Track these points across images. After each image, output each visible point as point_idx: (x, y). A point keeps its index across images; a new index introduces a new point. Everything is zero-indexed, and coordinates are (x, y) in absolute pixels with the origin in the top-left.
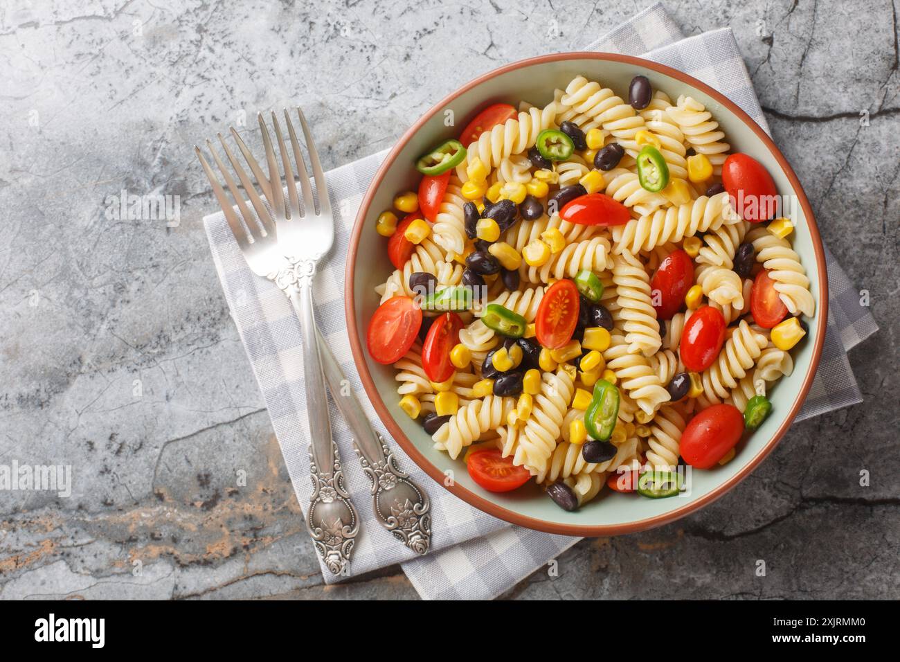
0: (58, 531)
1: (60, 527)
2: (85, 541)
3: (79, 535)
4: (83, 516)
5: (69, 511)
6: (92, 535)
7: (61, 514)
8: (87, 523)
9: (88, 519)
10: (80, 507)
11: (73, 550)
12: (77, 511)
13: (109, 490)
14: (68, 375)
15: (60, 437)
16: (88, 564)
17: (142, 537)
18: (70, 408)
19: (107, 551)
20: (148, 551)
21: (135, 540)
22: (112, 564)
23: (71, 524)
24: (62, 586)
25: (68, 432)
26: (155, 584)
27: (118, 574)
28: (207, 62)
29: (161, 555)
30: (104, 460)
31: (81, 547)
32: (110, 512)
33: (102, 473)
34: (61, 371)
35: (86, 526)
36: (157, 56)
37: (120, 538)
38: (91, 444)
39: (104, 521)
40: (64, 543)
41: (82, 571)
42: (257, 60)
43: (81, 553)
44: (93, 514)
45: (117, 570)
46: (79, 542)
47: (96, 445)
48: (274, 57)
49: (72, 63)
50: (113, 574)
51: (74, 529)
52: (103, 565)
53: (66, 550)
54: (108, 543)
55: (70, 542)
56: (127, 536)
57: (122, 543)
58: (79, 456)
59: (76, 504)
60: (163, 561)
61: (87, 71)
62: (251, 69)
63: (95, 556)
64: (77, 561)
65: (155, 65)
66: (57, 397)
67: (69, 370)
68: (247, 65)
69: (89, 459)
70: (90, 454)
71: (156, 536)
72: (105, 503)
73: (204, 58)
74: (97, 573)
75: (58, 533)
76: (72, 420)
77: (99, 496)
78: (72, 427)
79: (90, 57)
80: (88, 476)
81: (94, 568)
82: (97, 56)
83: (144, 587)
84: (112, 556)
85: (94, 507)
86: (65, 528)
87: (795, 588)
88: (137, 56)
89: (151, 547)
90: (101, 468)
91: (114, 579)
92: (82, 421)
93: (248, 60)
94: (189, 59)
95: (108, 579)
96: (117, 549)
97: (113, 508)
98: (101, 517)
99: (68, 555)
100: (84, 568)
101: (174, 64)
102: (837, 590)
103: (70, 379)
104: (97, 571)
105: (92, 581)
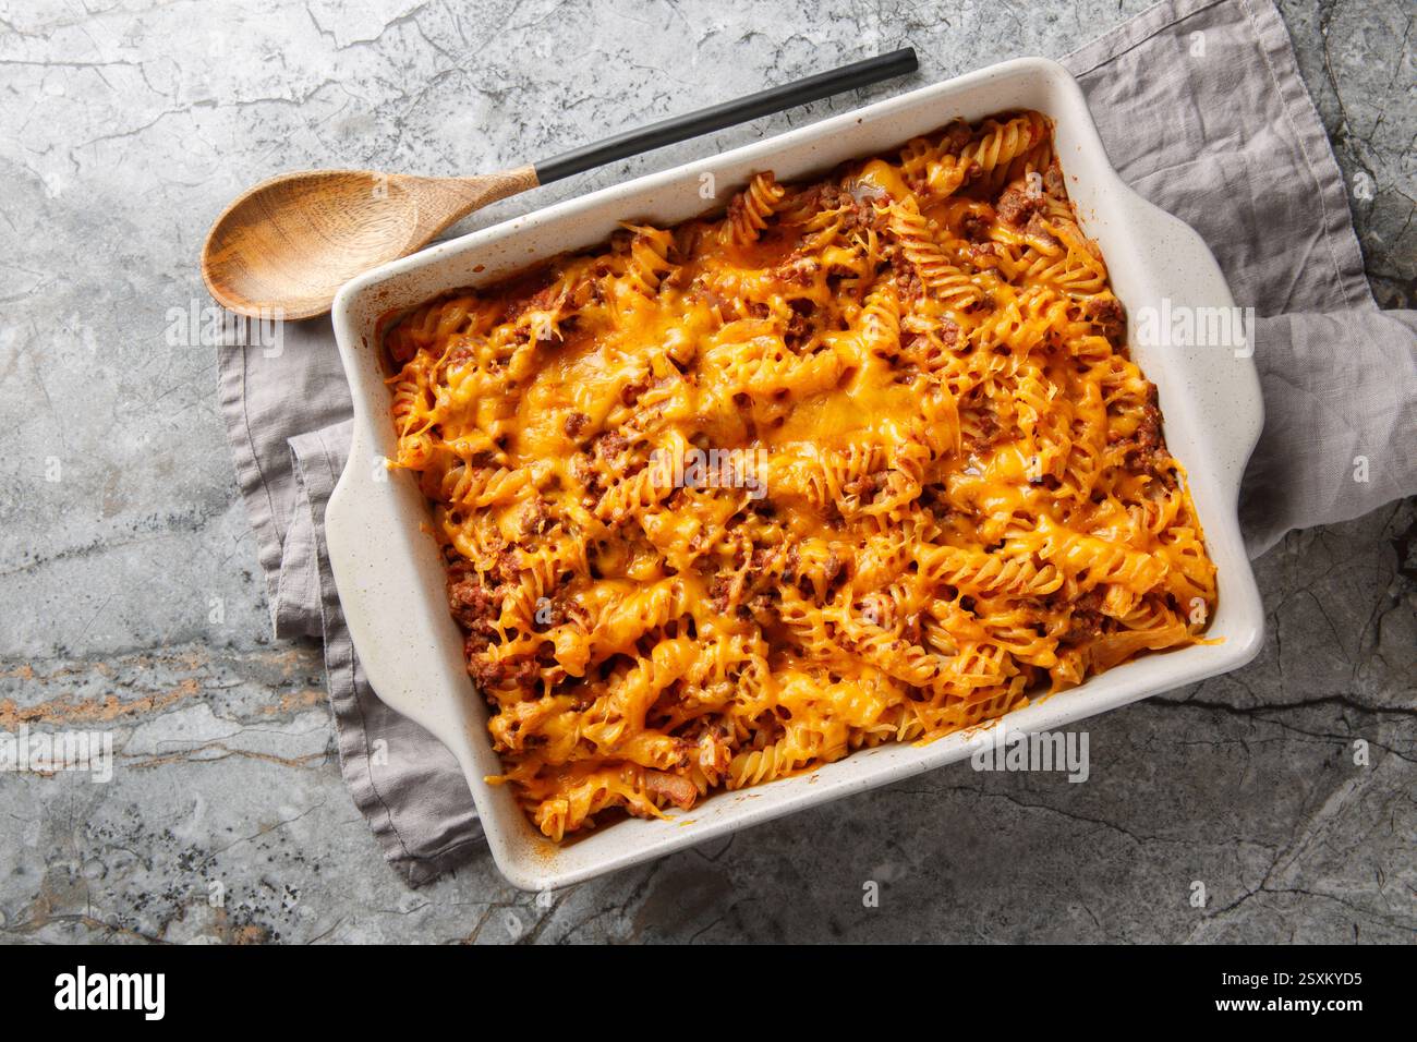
0: (203, 670)
1: (205, 666)
2: (233, 682)
3: (227, 675)
4: (232, 655)
5: (217, 648)
6: (241, 676)
7: (208, 651)
8: (236, 662)
9: (238, 658)
10: (230, 644)
11: (219, 693)
12: (227, 648)
13: (265, 627)
14: (228, 496)
15: (214, 566)
16: (233, 709)
17: (297, 682)
18: (227, 533)
19: (256, 694)
20: (303, 697)
21: (290, 685)
22: (262, 710)
23: (218, 663)
24: (202, 732)
25: (223, 560)
26: (308, 735)
27: (268, 722)
28: (405, 160)
29: (317, 703)
30: (262, 593)
31: (228, 689)
32: (263, 651)
33: (258, 607)
34: (220, 492)
35: (235, 666)
36: (349, 150)
37: (272, 681)
38: (248, 575)
39: (256, 661)
40: (208, 683)
41: (227, 717)
42: (461, 162)
43: (227, 696)
44: (244, 653)
45: (266, 717)
46: (226, 684)
47: (253, 577)
48: (479, 160)
49: (253, 150)
50: (262, 721)
51: (221, 669)
52: (251, 710)
53: (210, 692)
54: (258, 686)
55: (216, 683)
56: (280, 680)
57: (274, 687)
58: (233, 587)
59: (226, 641)
60: (319, 710)
61: (269, 161)
62: (452, 171)
63: (243, 700)
64: (222, 705)
65: (347, 160)
66: (213, 520)
67: (229, 491)
68: (450, 167)
69: (244, 591)
70: (246, 586)
71: (314, 681)
72: (259, 642)
73: (402, 155)
74: (243, 720)
75: (203, 672)
76: (228, 547)
77: (253, 633)
78: (227, 555)
79: (274, 145)
80: (241, 611)
81: (240, 714)
82: (281, 145)
83: (295, 738)
84: (261, 701)
85: (244, 647)
86: (211, 667)
87: (1022, 786)
88: (327, 148)
89: (306, 693)
90: (257, 602)
91: (262, 727)
92: (240, 549)
93: (451, 162)
94: (385, 156)
95: (255, 727)
96: (268, 694)
97: (267, 647)
98: (253, 657)
99: (212, 698)
100: (229, 713)
101: (368, 160)
102: (1070, 793)
103: (230, 502)
104: (244, 717)
105: (236, 727)
